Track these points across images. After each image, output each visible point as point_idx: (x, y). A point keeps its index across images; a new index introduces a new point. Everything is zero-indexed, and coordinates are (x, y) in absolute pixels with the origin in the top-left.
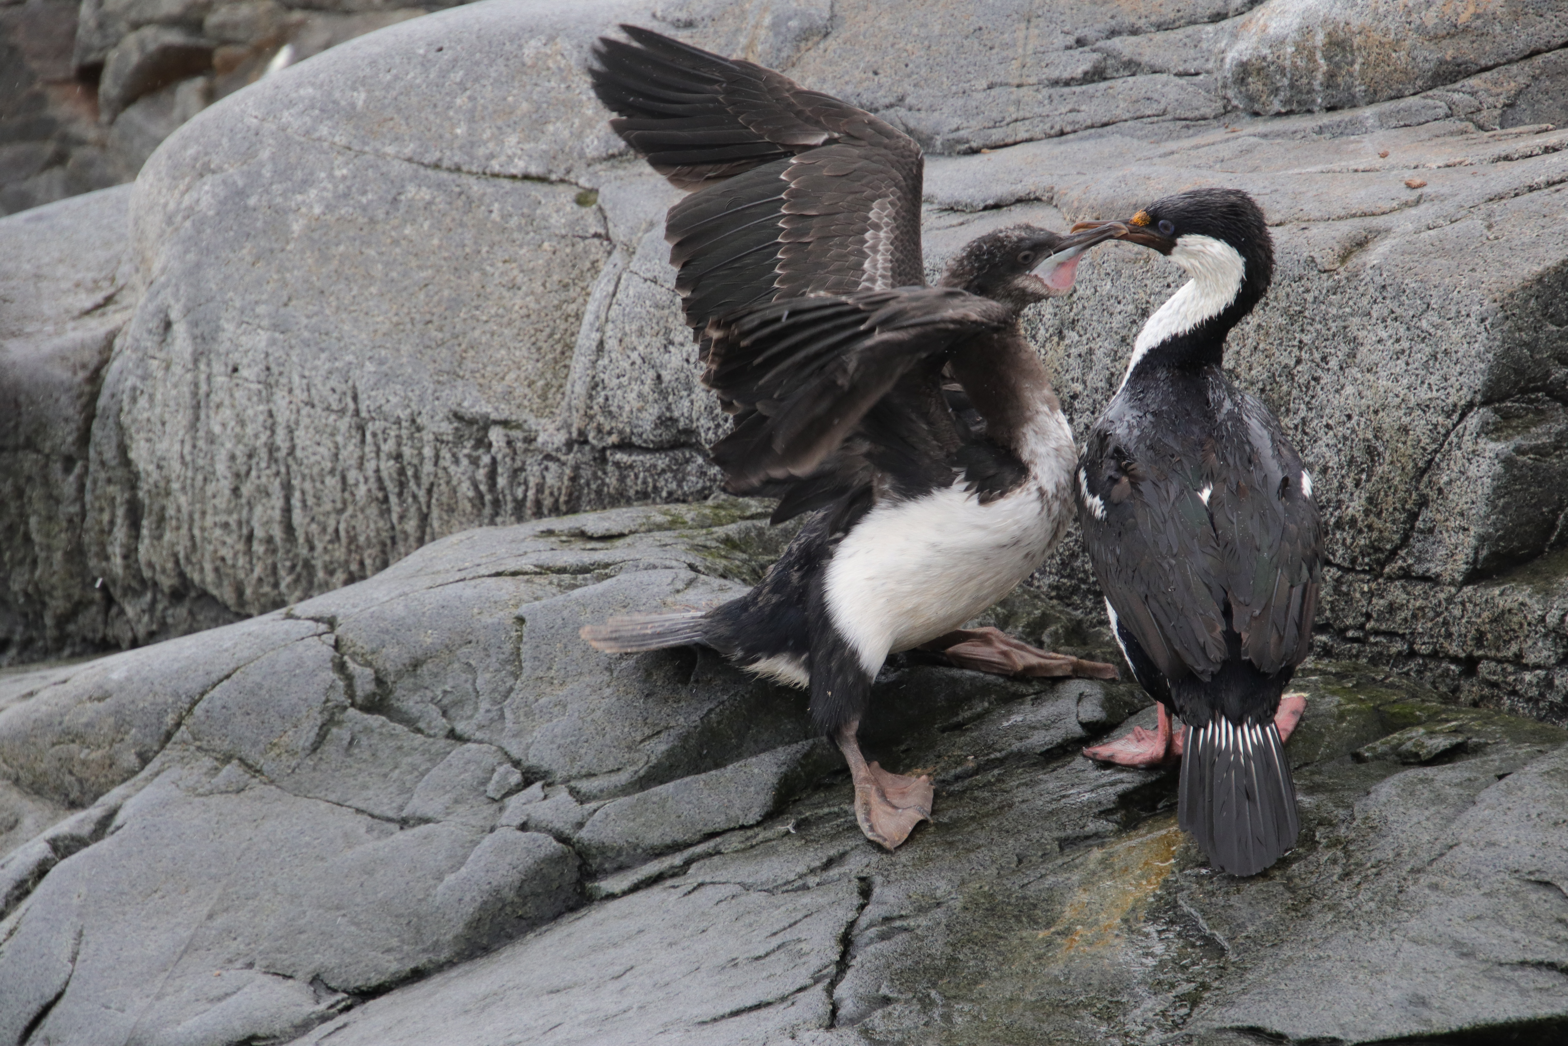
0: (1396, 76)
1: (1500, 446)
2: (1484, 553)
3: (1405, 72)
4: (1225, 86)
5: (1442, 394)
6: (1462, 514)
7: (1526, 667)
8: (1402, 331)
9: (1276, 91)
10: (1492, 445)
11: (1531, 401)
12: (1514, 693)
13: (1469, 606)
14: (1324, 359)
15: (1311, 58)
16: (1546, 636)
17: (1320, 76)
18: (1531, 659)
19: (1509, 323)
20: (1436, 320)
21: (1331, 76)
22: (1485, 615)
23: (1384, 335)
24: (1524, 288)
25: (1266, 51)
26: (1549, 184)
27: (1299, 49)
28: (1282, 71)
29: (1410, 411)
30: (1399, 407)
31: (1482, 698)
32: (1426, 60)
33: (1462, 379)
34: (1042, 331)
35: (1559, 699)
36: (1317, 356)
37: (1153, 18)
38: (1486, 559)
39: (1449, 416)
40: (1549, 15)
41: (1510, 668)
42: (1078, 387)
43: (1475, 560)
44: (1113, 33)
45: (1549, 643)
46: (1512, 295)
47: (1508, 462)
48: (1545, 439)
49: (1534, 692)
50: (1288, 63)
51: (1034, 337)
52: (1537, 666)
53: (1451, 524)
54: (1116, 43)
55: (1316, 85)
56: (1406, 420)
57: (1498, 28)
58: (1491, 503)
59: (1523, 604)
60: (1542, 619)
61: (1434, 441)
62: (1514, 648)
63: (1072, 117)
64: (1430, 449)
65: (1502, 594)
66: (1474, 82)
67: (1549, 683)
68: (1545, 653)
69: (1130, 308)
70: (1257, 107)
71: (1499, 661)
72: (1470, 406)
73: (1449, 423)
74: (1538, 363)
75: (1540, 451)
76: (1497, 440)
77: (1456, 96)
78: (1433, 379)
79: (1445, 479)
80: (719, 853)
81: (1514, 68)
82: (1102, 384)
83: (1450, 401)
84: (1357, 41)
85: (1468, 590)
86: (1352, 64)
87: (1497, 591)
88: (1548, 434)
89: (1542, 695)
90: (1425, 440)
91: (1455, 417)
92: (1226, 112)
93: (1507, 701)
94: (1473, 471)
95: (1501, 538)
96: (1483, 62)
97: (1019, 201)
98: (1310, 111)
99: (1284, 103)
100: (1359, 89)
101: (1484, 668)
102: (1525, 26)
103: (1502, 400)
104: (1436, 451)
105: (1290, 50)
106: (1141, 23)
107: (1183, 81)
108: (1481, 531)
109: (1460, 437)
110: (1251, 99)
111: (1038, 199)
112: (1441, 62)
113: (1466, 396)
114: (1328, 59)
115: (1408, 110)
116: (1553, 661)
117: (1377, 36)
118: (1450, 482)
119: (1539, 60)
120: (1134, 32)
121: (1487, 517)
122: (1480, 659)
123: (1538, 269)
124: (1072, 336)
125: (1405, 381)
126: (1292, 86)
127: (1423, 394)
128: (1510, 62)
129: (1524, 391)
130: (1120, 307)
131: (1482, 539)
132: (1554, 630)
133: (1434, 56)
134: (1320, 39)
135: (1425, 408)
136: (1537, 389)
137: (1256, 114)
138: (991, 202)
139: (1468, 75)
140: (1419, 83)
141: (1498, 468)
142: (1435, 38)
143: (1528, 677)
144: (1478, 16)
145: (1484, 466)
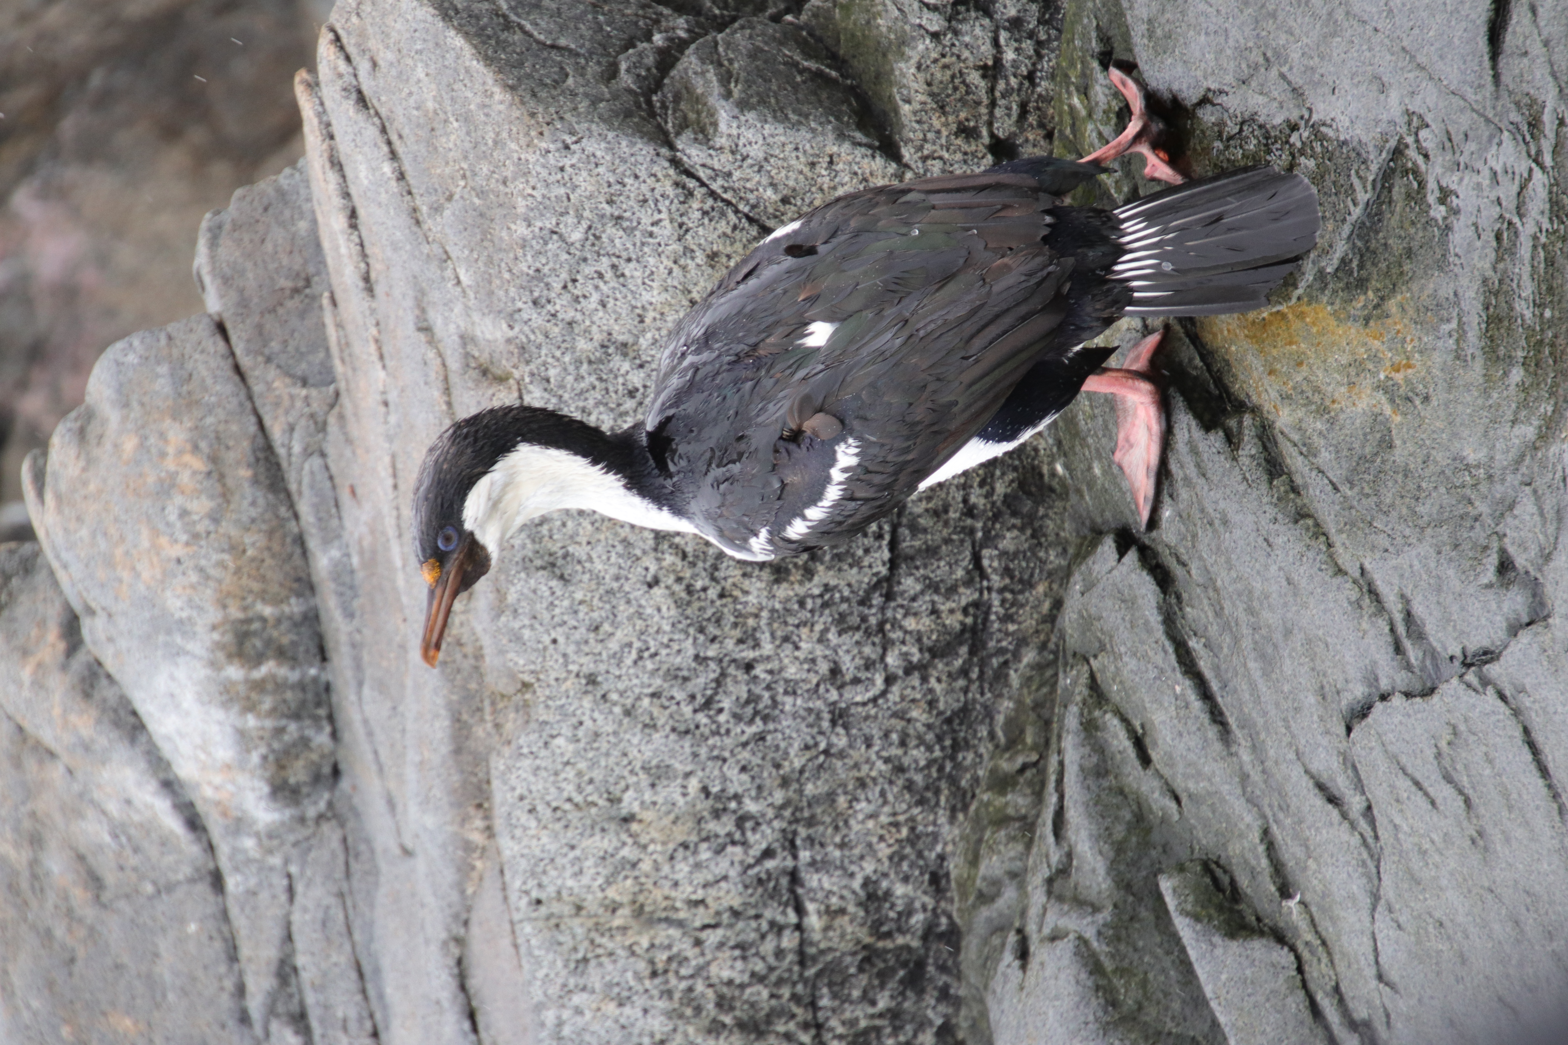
0: (276, 547)
1: (723, 118)
2: (859, 136)
3: (271, 533)
4: (302, 820)
5: (663, 205)
6: (813, 165)
7: (998, 61)
8: (588, 270)
9: (304, 742)
10: (723, 127)
11: (664, 107)
12: (1031, 77)
13: (928, 148)
14: (632, 393)
15: (261, 687)
16: (956, 33)
17: (282, 671)
18: (986, 50)
19: (568, 116)
20: (570, 219)
21: (282, 654)
22: (936, 123)
23: (595, 297)
24: (523, 103)
25: (255, 758)
26: (394, 155)
27: (250, 707)
28: (279, 731)
29: (688, 251)
30: (684, 268)
31: (1042, 125)
32: (253, 504)
33: (643, 175)
34: (625, 852)
35: (1034, 7)
36: (629, 404)
37: (222, 969)
38: (867, 135)
39: (690, 194)
40: (189, 366)
41: (1001, 85)
42: (694, 784)
43: (869, 146)
44: (244, 1019)
45: (964, 27)
46: (533, 115)
47: (743, 105)
48: (711, 75)
49: (1028, 46)
50: (269, 723)
51: (634, 865)
52: (996, 43)
53: (826, 182)
54: (255, 1004)
55: (294, 676)
56: (700, 258)
57: (210, 420)
58: (795, 126)
59: (919, 68)
60: (935, 36)
61: (723, 214)
62: (974, 77)
63: (353, 1026)
64: (732, 218)
65: (908, 101)
66: (277, 433)
67: (1016, 24)
68: (978, 31)
69: (587, 702)
70: (327, 770)
71: (993, 104)
72: (675, 162)
73: (699, 192)
74: (615, 97)
75: (726, 78)
76: (715, 124)
77: (297, 448)
78: (646, 218)
79: (769, 192)
80: (1337, 989)
81: (257, 388)
82: (687, 742)
83: (670, 191)
84: (235, 613)
85: (907, 153)
86: (263, 620)
87: (906, 108)
88: (703, 73)
89: (1031, 35)
90: (723, 227)
91: (692, 184)
92: (336, 816)
93: (1044, 86)
94: (756, 152)
95: (838, 118)
96: (253, 428)
97: (463, 988)
98: (328, 688)
99: (320, 729)
100: (295, 607)
101: (1004, 127)
102: (205, 389)
103: (666, 134)
104: (737, 211)
105: (251, 721)
106: (229, 984)
107: (299, 888)
108: (831, 136)
109: (716, 174)
110: (317, 779)
111: (459, 962)
112: (255, 481)
113: (662, 168)
114: (258, 659)
115: (316, 507)
116: (986, 22)
117: (228, 579)
118: (773, 185)
119: (245, 362)
120: (241, 990)
121: (813, 131)
122: (992, 135)
123: (499, 94)
124: (630, 803)
125: (652, 261)
126: (296, 716)
127: (666, 231)
128: (250, 398)
129: (652, 114)
130: (588, 723)
131: (841, 136)
132: (949, 21)
133: (248, 490)
134: (234, 672)
135: (683, 230)
136: (649, 102)
137: (336, 772)
138: (467, 1025)
139: (269, 448)
140: (283, 511)
141: (751, 116)
142: (226, 495)
143: (1009, 55)
144: (196, 448)
145: (749, 134)
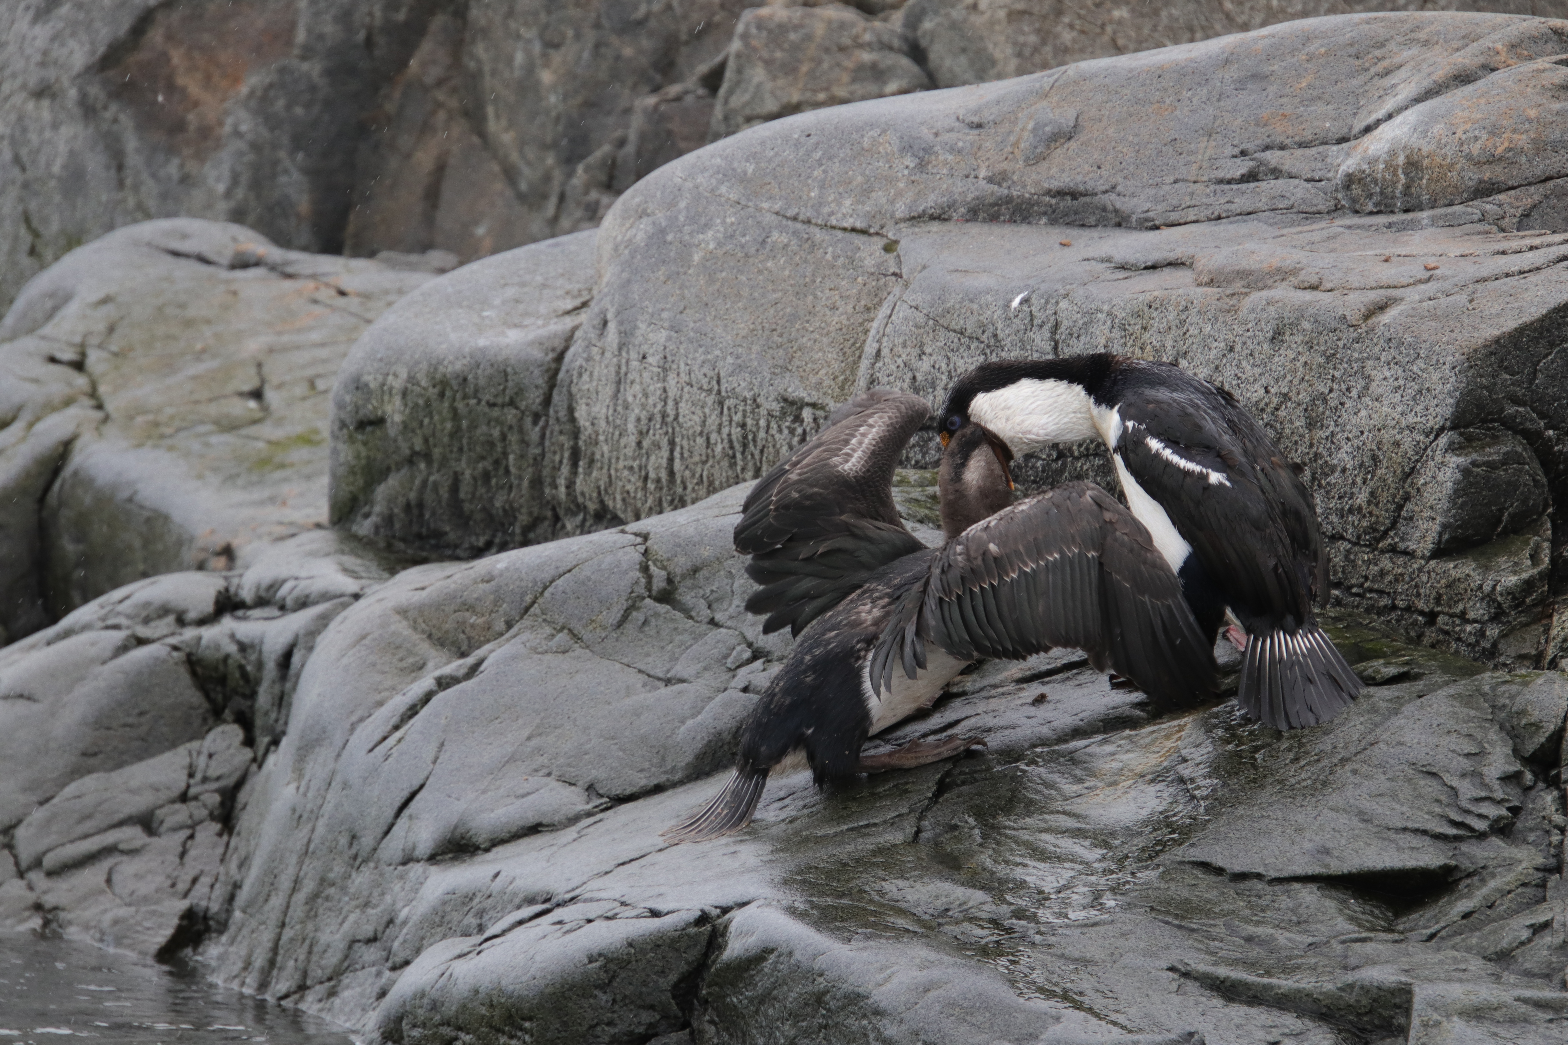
0: (1450, 189)
1: (1461, 460)
2: (1446, 537)
3: (1455, 187)
4: (1337, 191)
5: (1423, 420)
6: (1431, 508)
7: (1468, 621)
8: (1400, 372)
9: (1370, 196)
10: (1454, 459)
11: (1489, 429)
12: (1459, 639)
13: (1433, 575)
14: (1348, 390)
15: (1395, 174)
16: (1482, 599)
17: (1400, 187)
18: (1471, 615)
19: (1472, 371)
20: (1423, 365)
21: (1407, 187)
22: (1443, 582)
23: (1388, 374)
24: (1485, 346)
25: (1365, 166)
26: (1521, 273)
27: (1387, 166)
28: (1375, 181)
29: (1401, 431)
30: (1394, 427)
31: (1438, 642)
32: (1470, 179)
33: (1438, 410)
35: (1488, 646)
36: (1344, 387)
37: (1297, 139)
38: (1447, 541)
39: (1427, 436)
41: (1458, 621)
43: (1439, 542)
44: (1267, 148)
45: (1484, 604)
46: (1475, 351)
47: (1466, 472)
48: (1495, 457)
49: (1472, 639)
50: (1379, 176)
52: (1475, 621)
53: (1425, 514)
54: (1268, 155)
55: (1398, 193)
56: (1398, 437)
57: (1524, 159)
58: (1452, 500)
59: (1468, 575)
60: (1480, 587)
61: (1417, 453)
62: (1461, 606)
63: (1227, 206)
64: (1414, 458)
65: (1455, 567)
66: (1502, 197)
67: (1482, 634)
68: (1481, 612)
70: (1357, 207)
71: (1452, 616)
72: (1442, 429)
73: (1427, 441)
74: (1495, 401)
75: (1491, 466)
76: (1460, 455)
77: (1488, 207)
78: (1418, 409)
79: (1422, 481)
81: (1532, 189)
83: (1429, 425)
84: (1426, 162)
85: (1433, 563)
86: (1421, 179)
87: (1452, 565)
88: (1498, 453)
89: (1477, 642)
90: (1410, 453)
91: (1432, 437)
92: (1336, 209)
93: (1454, 645)
94: (1440, 477)
95: (1459, 527)
96: (1510, 183)
97: (1169, 264)
98: (1392, 212)
99: (1376, 205)
100: (1425, 198)
101: (1440, 620)
102: (1544, 159)
103: (1466, 426)
104: (1417, 461)
105: (1382, 166)
106: (1288, 142)
107: (1309, 185)
108: (1444, 520)
109: (1434, 451)
110: (1354, 201)
111: (1181, 264)
112: (1481, 181)
113: (1440, 422)
114: (1406, 174)
115: (1453, 214)
116: (1486, 617)
117: (1438, 160)
118: (1425, 484)
119: (1551, 184)
120: (1282, 148)
121: (1449, 510)
122: (1439, 613)
123: (1497, 333)
125: (1400, 409)
126: (1382, 193)
127: (1411, 419)
128: (1530, 184)
129: (1484, 421)
131: (1445, 527)
132: (1488, 596)
133: (1476, 177)
134: (1401, 160)
135: (1411, 428)
136: (1493, 421)
137: (1357, 212)
138: (1150, 264)
139: (1500, 192)
140: (1465, 195)
141: (1458, 476)
142: (1478, 164)
143: (1469, 628)
144: (1510, 150)
145: (1449, 474)
